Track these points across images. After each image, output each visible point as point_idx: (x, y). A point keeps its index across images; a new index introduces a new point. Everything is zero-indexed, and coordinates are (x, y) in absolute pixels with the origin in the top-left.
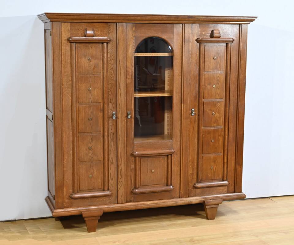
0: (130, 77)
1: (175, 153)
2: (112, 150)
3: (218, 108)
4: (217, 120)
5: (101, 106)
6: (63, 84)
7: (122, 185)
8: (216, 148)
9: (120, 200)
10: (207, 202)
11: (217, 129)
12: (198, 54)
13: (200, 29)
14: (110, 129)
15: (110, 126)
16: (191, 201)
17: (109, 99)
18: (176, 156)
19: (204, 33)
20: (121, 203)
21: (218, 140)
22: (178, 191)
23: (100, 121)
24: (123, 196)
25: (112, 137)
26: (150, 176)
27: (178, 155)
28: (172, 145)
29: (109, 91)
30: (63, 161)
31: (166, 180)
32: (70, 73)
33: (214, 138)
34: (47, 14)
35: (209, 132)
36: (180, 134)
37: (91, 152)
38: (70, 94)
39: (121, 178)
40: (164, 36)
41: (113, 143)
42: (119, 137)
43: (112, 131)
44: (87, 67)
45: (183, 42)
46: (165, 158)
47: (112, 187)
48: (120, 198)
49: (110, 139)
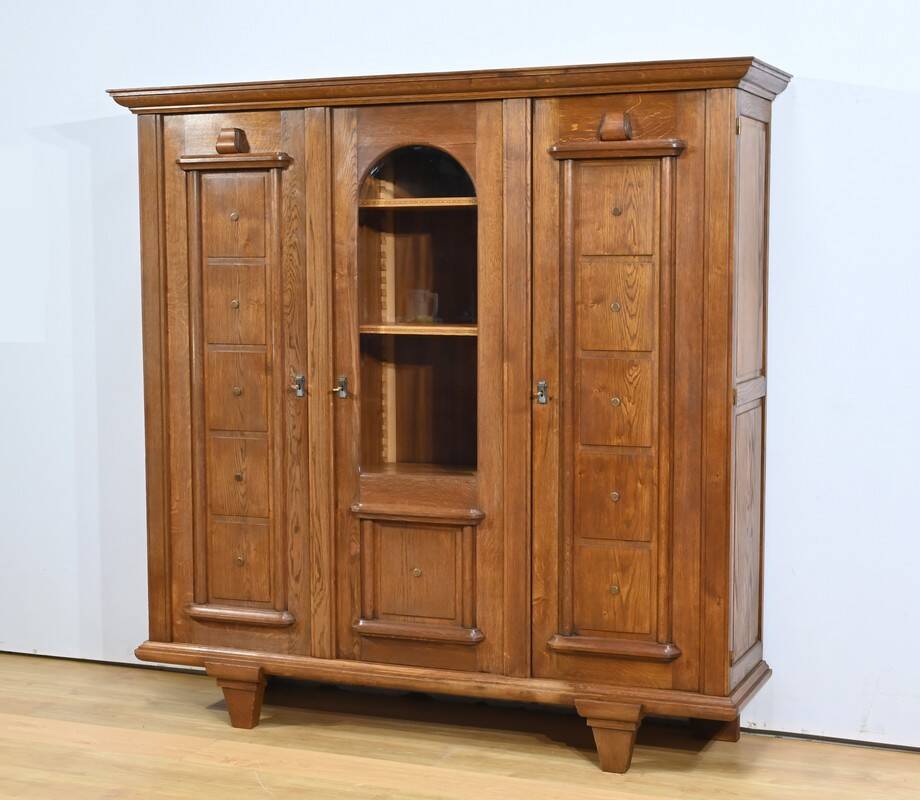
0: (346, 271)
1: (485, 523)
2: (297, 490)
3: (631, 383)
4: (631, 427)
5: (266, 354)
6: (169, 287)
7: (324, 603)
8: (628, 523)
9: (317, 645)
11: (630, 457)
12: (556, 196)
13: (563, 113)
14: (289, 427)
15: (291, 419)
17: (287, 337)
18: (488, 534)
19: (575, 127)
20: (321, 657)
21: (636, 497)
22: (497, 649)
23: (264, 400)
24: (325, 635)
25: (295, 452)
26: (410, 588)
27: (496, 531)
28: (475, 495)
29: (287, 310)
30: (170, 506)
31: (459, 607)
32: (186, 256)
33: (620, 486)
34: (113, 95)
35: (601, 466)
36: (500, 462)
37: (242, 490)
38: (186, 317)
39: (319, 579)
40: (445, 144)
41: (298, 468)
42: (312, 453)
43: (297, 433)
44: (229, 242)
45: (505, 160)
46: (455, 538)
47: (296, 602)
48: (317, 641)
49: (290, 457)
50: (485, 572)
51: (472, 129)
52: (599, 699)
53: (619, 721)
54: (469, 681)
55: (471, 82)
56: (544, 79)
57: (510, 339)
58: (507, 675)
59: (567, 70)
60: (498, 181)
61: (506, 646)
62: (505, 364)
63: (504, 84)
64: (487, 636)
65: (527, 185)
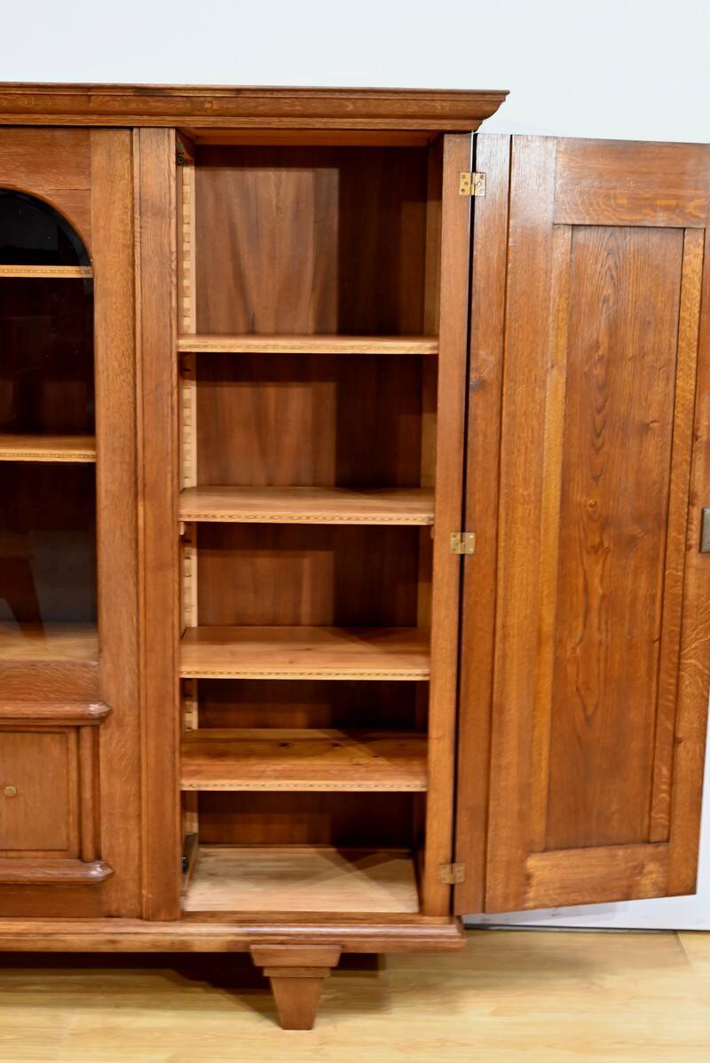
1: (113, 719)
10: (262, 954)
16: (183, 942)
18: (117, 734)
22: (132, 886)
27: (129, 730)
28: (97, 684)
31: (74, 835)
36: (134, 638)
40: (43, 188)
45: (137, 216)
46: (67, 742)
50: (114, 787)
51: (84, 169)
52: (282, 943)
53: (308, 968)
54: (93, 933)
55: (89, 101)
56: (203, 103)
57: (147, 469)
58: (148, 920)
59: (239, 91)
60: (124, 245)
61: (145, 881)
62: (140, 504)
63: (142, 107)
64: (117, 869)
65: (171, 253)
